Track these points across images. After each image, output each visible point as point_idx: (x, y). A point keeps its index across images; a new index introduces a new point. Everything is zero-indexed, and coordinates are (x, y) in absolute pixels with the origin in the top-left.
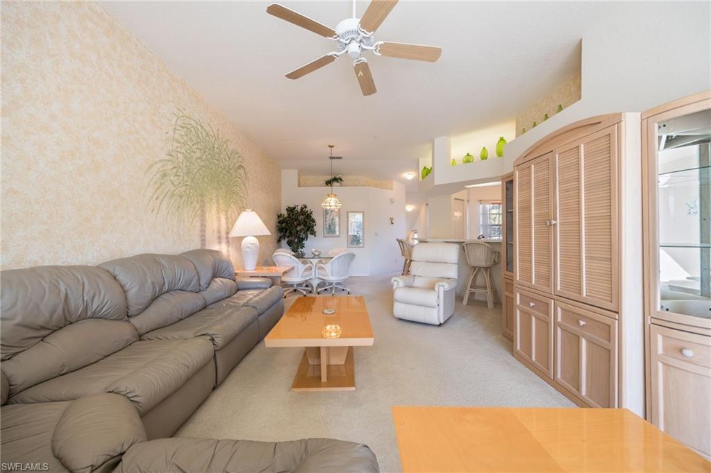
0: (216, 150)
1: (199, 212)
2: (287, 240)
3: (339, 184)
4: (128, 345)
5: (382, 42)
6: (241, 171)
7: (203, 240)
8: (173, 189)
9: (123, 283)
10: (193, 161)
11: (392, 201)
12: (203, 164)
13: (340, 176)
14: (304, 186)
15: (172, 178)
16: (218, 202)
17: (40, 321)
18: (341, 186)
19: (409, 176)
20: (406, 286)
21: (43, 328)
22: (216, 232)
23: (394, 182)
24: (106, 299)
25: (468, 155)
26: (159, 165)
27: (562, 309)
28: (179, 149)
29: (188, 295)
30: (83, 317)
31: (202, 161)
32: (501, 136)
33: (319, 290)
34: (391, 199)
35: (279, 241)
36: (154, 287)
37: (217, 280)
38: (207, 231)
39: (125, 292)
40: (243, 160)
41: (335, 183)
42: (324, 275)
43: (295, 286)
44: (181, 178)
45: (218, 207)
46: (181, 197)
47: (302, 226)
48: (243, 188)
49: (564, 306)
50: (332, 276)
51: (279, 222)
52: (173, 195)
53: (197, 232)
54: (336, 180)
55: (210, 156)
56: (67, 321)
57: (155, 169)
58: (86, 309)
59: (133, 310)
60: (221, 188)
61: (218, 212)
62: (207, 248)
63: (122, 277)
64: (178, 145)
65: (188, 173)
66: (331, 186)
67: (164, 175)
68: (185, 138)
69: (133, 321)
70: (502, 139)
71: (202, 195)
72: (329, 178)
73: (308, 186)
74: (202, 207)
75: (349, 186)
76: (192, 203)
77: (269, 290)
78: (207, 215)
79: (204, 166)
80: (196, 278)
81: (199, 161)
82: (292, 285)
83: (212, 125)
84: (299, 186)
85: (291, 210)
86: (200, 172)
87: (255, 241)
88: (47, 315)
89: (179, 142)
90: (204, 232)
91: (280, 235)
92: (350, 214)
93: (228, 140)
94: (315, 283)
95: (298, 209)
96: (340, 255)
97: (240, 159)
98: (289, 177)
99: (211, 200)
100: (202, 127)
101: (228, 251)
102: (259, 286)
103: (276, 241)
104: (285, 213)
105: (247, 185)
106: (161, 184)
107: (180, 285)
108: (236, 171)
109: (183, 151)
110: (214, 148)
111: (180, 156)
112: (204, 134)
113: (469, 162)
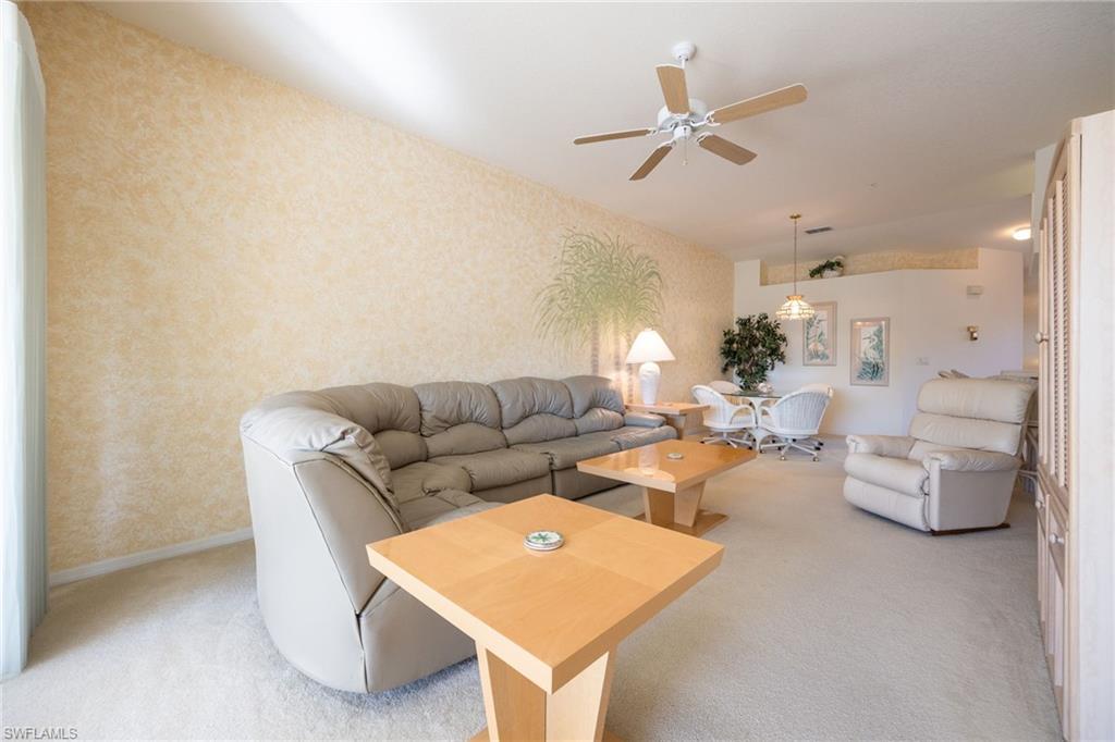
0: (614, 261)
1: (590, 335)
2: (736, 369)
4: (496, 448)
5: (712, 113)
6: (654, 279)
7: (595, 365)
8: (561, 312)
9: (501, 399)
10: (584, 279)
11: (973, 292)
12: (596, 281)
13: (839, 259)
14: (774, 283)
15: (559, 302)
16: (616, 320)
17: (445, 416)
18: (842, 275)
19: (1020, 234)
20: (874, 454)
21: (446, 422)
22: (612, 357)
23: (982, 252)
24: (484, 410)
26: (547, 291)
28: (568, 271)
29: (556, 420)
30: (469, 420)
31: (596, 277)
33: (762, 446)
35: (725, 370)
36: (524, 407)
37: (598, 411)
38: (600, 356)
39: (500, 406)
40: (657, 264)
41: (829, 272)
42: (769, 425)
43: (725, 435)
44: (569, 301)
45: (616, 328)
46: (569, 320)
47: (760, 348)
48: (656, 299)
50: (782, 426)
51: (726, 342)
52: (560, 320)
53: (587, 357)
54: (830, 266)
55: (605, 271)
56: (459, 422)
57: (542, 297)
58: (472, 414)
59: (505, 424)
60: (621, 305)
61: (616, 333)
62: (600, 375)
63: (501, 395)
64: (567, 266)
65: (577, 295)
66: (822, 277)
67: (552, 300)
68: (575, 257)
69: (505, 432)
71: (595, 316)
72: (815, 265)
73: (781, 282)
74: (595, 328)
75: (862, 272)
76: (581, 326)
77: (657, 429)
78: (601, 338)
79: (598, 283)
80: (568, 404)
81: (591, 278)
82: (721, 434)
83: (610, 234)
84: (762, 284)
85: (744, 323)
86: (594, 290)
87: (656, 368)
88: (448, 413)
89: (568, 264)
90: (596, 356)
91: (726, 361)
93: (633, 245)
94: (759, 435)
95: (754, 321)
96: (794, 394)
97: (653, 264)
98: (746, 273)
99: (607, 320)
100: (595, 240)
101: (630, 380)
102: (646, 423)
103: (720, 370)
104: (736, 329)
105: (663, 295)
106: (549, 310)
107: (551, 408)
108: (644, 281)
109: (573, 272)
110: (611, 259)
111: (569, 278)
112: (598, 246)
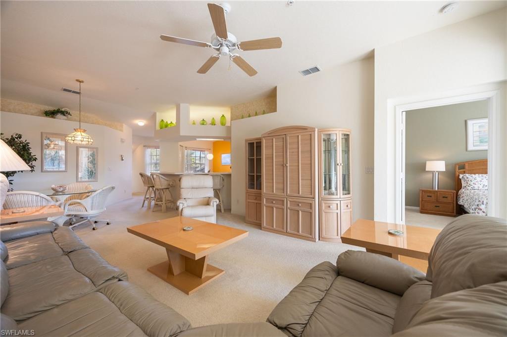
3: (64, 117)
11: (122, 141)
13: (68, 110)
18: (68, 119)
19: (141, 123)
23: (125, 126)
25: (203, 120)
27: (290, 201)
32: (223, 114)
34: (122, 139)
41: (59, 116)
49: (290, 200)
54: (60, 112)
66: (55, 117)
70: (223, 116)
92: (81, 149)
113: (203, 124)
